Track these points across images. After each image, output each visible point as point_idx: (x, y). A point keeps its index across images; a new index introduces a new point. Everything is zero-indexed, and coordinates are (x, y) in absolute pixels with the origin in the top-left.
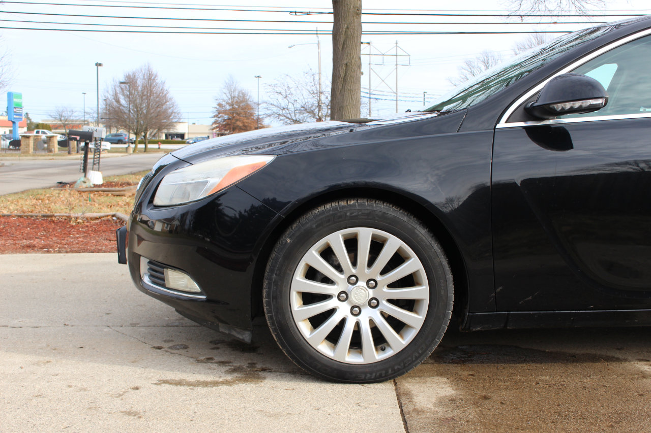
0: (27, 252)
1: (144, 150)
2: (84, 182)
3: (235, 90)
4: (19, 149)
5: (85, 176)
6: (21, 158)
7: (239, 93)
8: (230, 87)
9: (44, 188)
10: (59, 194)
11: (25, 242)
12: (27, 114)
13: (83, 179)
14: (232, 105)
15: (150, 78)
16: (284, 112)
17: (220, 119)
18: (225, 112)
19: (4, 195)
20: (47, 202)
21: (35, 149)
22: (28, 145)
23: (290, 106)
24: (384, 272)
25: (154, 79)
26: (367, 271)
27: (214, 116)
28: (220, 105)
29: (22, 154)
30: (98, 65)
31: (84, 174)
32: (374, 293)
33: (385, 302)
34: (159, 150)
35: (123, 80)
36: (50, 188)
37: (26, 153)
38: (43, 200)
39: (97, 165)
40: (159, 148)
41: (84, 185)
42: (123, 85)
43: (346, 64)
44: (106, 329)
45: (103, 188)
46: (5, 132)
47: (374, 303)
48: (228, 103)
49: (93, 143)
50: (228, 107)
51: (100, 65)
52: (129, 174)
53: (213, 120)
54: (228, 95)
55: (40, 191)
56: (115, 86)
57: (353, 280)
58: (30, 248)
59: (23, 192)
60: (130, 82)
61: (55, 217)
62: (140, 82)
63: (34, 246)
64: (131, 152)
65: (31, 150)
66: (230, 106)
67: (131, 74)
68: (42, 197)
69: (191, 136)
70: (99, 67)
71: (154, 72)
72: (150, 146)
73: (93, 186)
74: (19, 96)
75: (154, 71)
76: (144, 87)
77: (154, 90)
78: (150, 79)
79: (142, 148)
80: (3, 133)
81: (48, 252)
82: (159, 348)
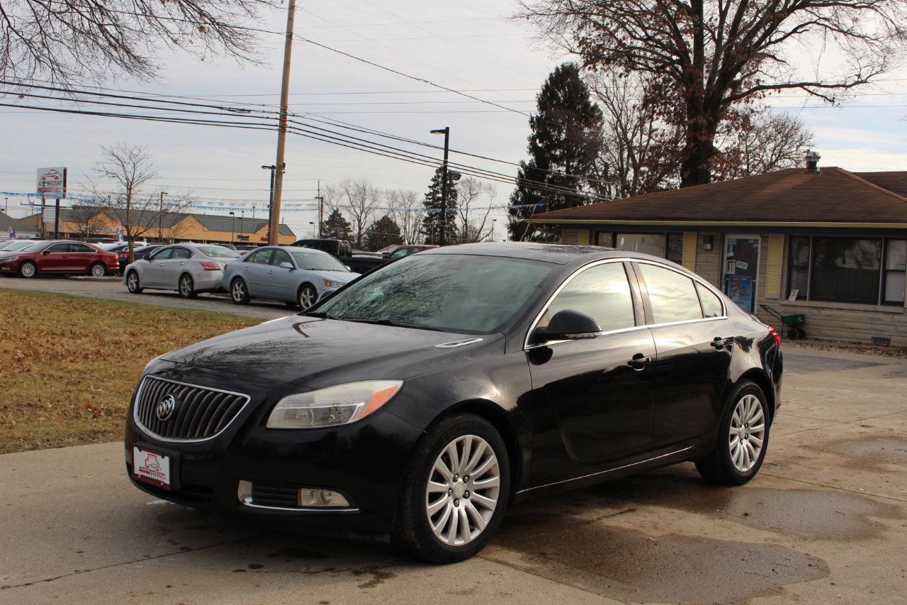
24: (476, 468)
32: (467, 486)
33: (474, 493)
47: (466, 495)
57: (456, 478)
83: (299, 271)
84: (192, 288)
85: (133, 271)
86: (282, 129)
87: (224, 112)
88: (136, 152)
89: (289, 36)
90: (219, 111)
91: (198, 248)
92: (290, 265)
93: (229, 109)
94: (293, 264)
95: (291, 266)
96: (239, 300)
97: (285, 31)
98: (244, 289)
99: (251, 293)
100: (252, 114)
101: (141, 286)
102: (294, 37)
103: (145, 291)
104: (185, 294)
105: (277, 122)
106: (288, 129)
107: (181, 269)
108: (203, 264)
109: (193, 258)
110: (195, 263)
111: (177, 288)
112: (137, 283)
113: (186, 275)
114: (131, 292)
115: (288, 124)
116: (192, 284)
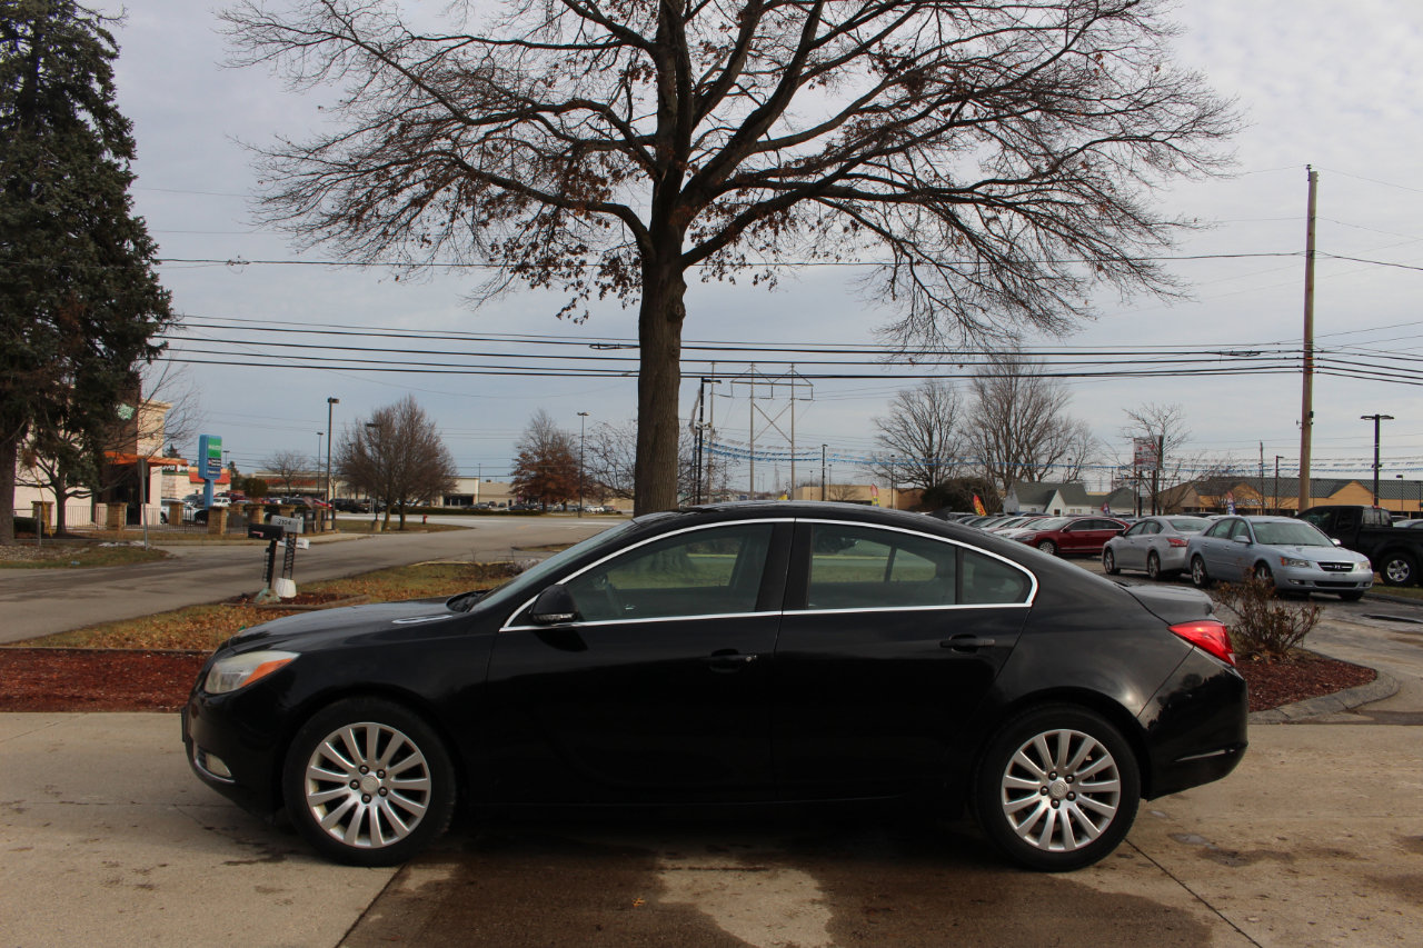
0: (138, 710)
1: (398, 526)
2: (268, 596)
3: (547, 434)
4: (206, 525)
5: (270, 587)
6: (205, 542)
7: (554, 437)
8: (540, 427)
9: (210, 604)
10: (229, 613)
11: (142, 695)
12: (232, 464)
13: (265, 591)
14: (544, 456)
15: (413, 418)
16: (601, 477)
17: (524, 478)
18: (532, 466)
19: (152, 616)
20: (208, 626)
21: (230, 525)
22: (219, 522)
23: (611, 468)
24: (393, 762)
25: (418, 420)
26: (376, 762)
27: (515, 473)
28: (523, 455)
29: (208, 536)
30: (332, 401)
31: (267, 584)
32: (383, 782)
33: (392, 792)
34: (423, 526)
35: (370, 421)
36: (218, 603)
37: (215, 532)
38: (202, 623)
39: (288, 571)
40: (424, 522)
41: (267, 600)
42: (372, 429)
43: (657, 427)
44: (170, 809)
45: (293, 605)
46: (197, 491)
47: (383, 792)
48: (536, 453)
49: (285, 539)
50: (537, 460)
51: (335, 401)
52: (345, 578)
53: (512, 479)
54: (537, 440)
55: (203, 610)
56: (358, 430)
57: (364, 770)
58: (145, 705)
59: (178, 611)
60: (381, 424)
61: (203, 654)
62: (397, 423)
63: (150, 702)
64: (380, 529)
65: (224, 528)
66: (539, 457)
67: (383, 412)
68: (203, 619)
69: (483, 500)
70: (333, 405)
71: (419, 409)
72: (409, 519)
73: (279, 600)
74: (218, 441)
75: (420, 405)
76: (402, 431)
77: (418, 436)
78: (411, 418)
79: (396, 523)
80: (194, 493)
81: (164, 711)
82: (210, 829)
83: (1256, 546)
84: (1159, 568)
85: (1109, 549)
86: (1308, 371)
87: (1224, 357)
88: (1166, 413)
89: (1310, 255)
90: (1218, 357)
91: (1170, 521)
92: (1246, 539)
93: (1232, 354)
94: (1250, 538)
95: (1248, 541)
96: (1198, 582)
97: (1305, 249)
98: (1203, 569)
99: (1211, 574)
100: (1262, 356)
101: (1116, 566)
102: (1316, 256)
103: (1123, 571)
104: (1153, 575)
105: (1301, 363)
106: (1315, 370)
107: (1148, 546)
108: (1170, 540)
109: (1161, 534)
110: (1163, 539)
111: (1146, 568)
112: (1113, 562)
113: (1153, 553)
114: (1109, 573)
115: (1315, 363)
116: (1158, 563)
